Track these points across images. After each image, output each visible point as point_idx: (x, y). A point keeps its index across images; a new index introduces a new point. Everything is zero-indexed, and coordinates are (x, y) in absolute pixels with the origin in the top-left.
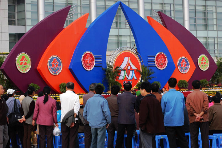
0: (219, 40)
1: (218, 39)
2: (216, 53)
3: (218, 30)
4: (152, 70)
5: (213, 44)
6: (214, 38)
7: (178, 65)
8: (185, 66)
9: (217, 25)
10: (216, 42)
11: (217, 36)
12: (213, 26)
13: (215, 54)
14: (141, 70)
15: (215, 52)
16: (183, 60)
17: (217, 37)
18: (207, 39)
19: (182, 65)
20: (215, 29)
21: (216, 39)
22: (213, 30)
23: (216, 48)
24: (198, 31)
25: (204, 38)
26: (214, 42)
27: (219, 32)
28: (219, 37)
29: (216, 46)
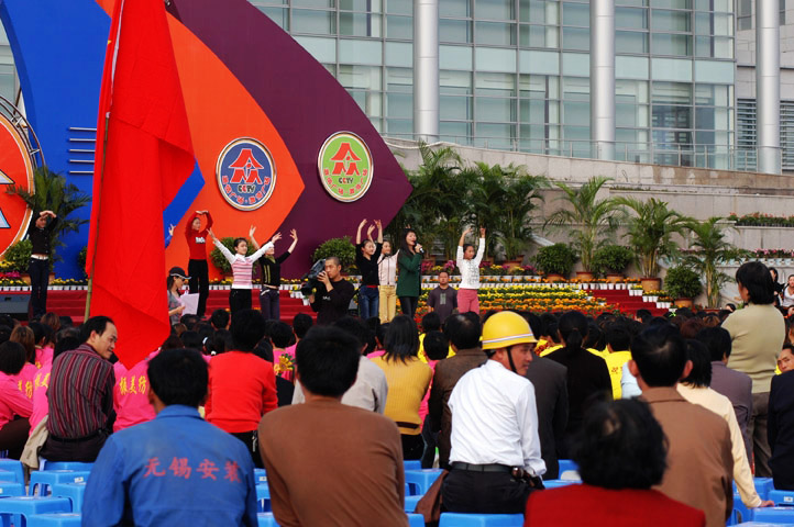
0: (565, 89)
1: (563, 81)
2: (550, 137)
3: (562, 47)
4: (75, 189)
5: (543, 103)
6: (547, 77)
7: (219, 171)
8: (250, 180)
9: (559, 27)
10: (553, 95)
11: (557, 73)
12: (545, 32)
13: (547, 142)
14: (31, 188)
15: (547, 135)
16: (246, 155)
17: (559, 77)
18: (515, 83)
19: (240, 173)
20: (552, 43)
21: (553, 84)
22: (541, 46)
23: (553, 119)
24: (478, 50)
25: (504, 79)
26: (547, 96)
27: (565, 55)
28: (568, 77)
29: (553, 109)
